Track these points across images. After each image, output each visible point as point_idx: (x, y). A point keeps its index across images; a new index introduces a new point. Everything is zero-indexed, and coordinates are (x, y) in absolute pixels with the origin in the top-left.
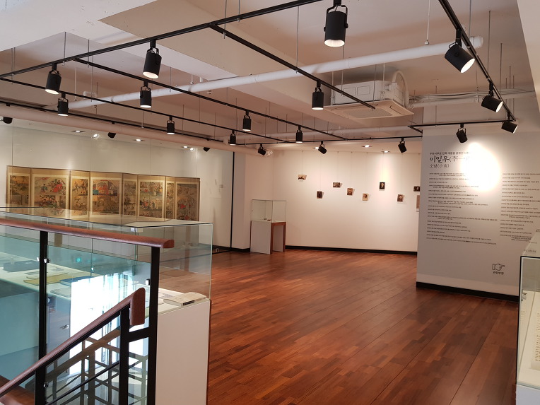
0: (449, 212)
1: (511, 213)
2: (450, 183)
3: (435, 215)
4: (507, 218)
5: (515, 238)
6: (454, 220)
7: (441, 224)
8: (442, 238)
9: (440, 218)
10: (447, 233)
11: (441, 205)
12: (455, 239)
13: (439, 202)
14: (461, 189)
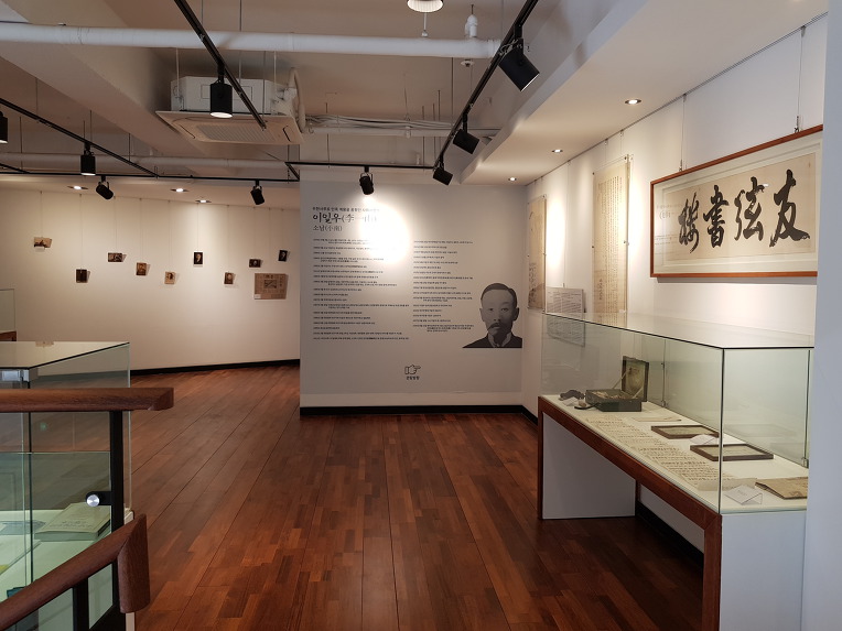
0: (344, 297)
1: (426, 295)
2: (345, 254)
3: (324, 302)
4: (421, 302)
5: (432, 328)
6: (352, 309)
7: (334, 315)
8: (335, 336)
9: (331, 306)
10: (343, 328)
11: (333, 287)
12: (354, 336)
13: (330, 283)
14: (360, 263)
